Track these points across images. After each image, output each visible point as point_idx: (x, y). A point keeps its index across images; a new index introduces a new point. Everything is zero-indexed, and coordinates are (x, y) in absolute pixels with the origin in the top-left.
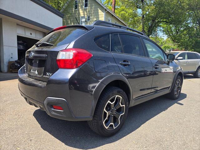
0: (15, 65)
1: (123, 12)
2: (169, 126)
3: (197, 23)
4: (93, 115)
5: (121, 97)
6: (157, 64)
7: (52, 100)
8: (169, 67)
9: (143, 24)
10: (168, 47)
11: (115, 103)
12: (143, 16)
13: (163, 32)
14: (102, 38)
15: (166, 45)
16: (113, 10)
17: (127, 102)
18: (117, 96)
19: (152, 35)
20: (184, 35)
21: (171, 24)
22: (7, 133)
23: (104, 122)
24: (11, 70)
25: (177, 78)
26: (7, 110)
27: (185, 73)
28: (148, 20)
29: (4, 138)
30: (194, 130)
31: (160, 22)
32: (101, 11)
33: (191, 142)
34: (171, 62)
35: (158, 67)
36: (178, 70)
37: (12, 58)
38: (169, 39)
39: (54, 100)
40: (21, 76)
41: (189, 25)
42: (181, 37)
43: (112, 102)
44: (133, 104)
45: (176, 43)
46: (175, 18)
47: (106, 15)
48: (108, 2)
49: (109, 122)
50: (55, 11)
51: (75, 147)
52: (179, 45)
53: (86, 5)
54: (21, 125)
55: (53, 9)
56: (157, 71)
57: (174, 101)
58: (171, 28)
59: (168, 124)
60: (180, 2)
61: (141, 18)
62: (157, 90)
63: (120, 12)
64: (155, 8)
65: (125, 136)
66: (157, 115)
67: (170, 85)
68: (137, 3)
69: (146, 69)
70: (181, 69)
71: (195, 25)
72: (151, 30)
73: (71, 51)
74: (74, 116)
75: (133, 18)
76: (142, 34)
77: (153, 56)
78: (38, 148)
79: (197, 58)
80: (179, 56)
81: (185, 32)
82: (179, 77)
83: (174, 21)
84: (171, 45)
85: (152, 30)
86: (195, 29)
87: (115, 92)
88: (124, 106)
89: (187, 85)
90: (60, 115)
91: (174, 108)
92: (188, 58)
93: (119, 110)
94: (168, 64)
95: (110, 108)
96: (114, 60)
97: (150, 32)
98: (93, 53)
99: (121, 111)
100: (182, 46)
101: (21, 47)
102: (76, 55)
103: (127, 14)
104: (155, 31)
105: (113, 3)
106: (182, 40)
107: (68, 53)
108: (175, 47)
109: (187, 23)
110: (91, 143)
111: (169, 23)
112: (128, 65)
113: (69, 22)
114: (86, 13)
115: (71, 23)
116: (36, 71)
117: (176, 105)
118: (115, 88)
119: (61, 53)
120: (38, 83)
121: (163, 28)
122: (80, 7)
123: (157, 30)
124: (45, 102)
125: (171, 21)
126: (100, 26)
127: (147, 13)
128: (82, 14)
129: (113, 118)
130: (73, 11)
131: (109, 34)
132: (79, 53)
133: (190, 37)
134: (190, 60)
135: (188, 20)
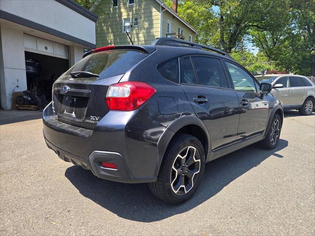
0: (24, 99)
1: (189, 11)
2: (263, 188)
3: (305, 29)
4: (158, 175)
5: (195, 149)
6: (245, 99)
9: (221, 31)
10: (260, 67)
11: (187, 158)
12: (222, 18)
13: (253, 42)
14: (168, 63)
15: (257, 64)
16: (174, 8)
17: (203, 155)
18: (189, 147)
19: (236, 48)
20: (284, 47)
21: (265, 29)
22: (33, 202)
23: (172, 185)
24: (17, 106)
25: (274, 118)
26: (25, 169)
27: (286, 108)
28: (229, 25)
29: (29, 208)
30: (298, 193)
31: (248, 27)
32: (156, 10)
33: (294, 209)
34: (265, 94)
35: (247, 103)
36: (276, 106)
37: (17, 86)
38: (262, 53)
39: (103, 155)
40: (47, 119)
41: (293, 32)
42: (280, 50)
43: (183, 156)
44: (211, 157)
45: (273, 60)
46: (271, 20)
47: (163, 16)
49: (179, 183)
51: (133, 220)
52: (277, 63)
54: (51, 190)
55: (78, 6)
56: (244, 108)
57: (270, 151)
58: (264, 37)
59: (262, 185)
61: (218, 20)
62: (245, 137)
63: (185, 11)
64: (240, 6)
65: (201, 203)
67: (264, 128)
69: (226, 105)
70: (280, 104)
71: (302, 32)
72: (234, 40)
74: (132, 177)
75: (205, 20)
76: (224, 55)
78: (81, 221)
79: (305, 86)
80: (277, 83)
81: (287, 43)
82: (277, 115)
83: (270, 25)
84: (265, 63)
85: (236, 40)
86: (302, 38)
87: (187, 141)
88: (199, 160)
89: (290, 127)
90: (112, 175)
91: (270, 161)
92: (292, 85)
93: (193, 167)
94: (261, 97)
95: (180, 165)
96: (185, 95)
97: (232, 43)
98: (157, 87)
100: (282, 64)
101: (31, 70)
103: (197, 14)
104: (240, 41)
106: (281, 56)
108: (272, 68)
109: (290, 29)
110: (154, 213)
111: (262, 28)
112: (204, 102)
113: (105, 28)
114: (133, 13)
115: (108, 29)
116: (74, 113)
117: (272, 158)
118: (188, 136)
119: (112, 88)
120: (78, 131)
121: (253, 36)
122: (122, 4)
123: (244, 40)
124: (91, 158)
125: (266, 25)
126: (165, 46)
127: (229, 12)
128: (124, 15)
129: (183, 177)
130: (111, 9)
131: (177, 58)
132: (137, 88)
133: (294, 51)
134: (293, 88)
135: (292, 24)
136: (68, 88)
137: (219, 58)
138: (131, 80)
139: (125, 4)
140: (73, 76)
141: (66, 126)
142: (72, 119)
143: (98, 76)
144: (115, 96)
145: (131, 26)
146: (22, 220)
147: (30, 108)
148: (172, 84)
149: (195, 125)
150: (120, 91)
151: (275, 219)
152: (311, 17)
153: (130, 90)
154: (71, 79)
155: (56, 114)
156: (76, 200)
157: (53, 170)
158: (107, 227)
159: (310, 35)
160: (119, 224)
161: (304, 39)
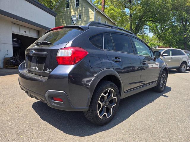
0: (11, 62)
1: (112, 11)
3: (181, 22)
4: (89, 106)
5: (113, 90)
6: (145, 60)
7: (53, 93)
8: (155, 63)
9: (130, 23)
10: (154, 44)
11: (108, 96)
12: (131, 15)
13: (149, 30)
14: (96, 37)
15: (152, 42)
16: (103, 9)
17: (118, 95)
18: (109, 89)
19: (139, 33)
20: (168, 33)
21: (157, 22)
22: (10, 123)
23: (98, 113)
24: (6, 66)
25: (163, 73)
26: (7, 103)
27: (170, 68)
28: (135, 19)
29: (7, 127)
30: (178, 119)
31: (146, 21)
32: (91, 10)
33: (176, 129)
34: (157, 58)
35: (145, 63)
36: (164, 66)
37: (7, 54)
38: (155, 37)
39: (55, 93)
40: (21, 71)
41: (173, 24)
42: (166, 35)
43: (105, 95)
44: (123, 96)
45: (161, 40)
46: (160, 17)
47: (96, 14)
48: (98, 2)
49: (103, 112)
50: (48, 10)
51: (73, 135)
52: (164, 42)
53: (77, 5)
54: (22, 116)
55: (45, 8)
56: (144, 67)
57: (160, 94)
58: (156, 27)
59: (155, 114)
60: (165, 2)
61: (129, 17)
62: (145, 84)
63: (109, 12)
64: (142, 8)
65: (117, 125)
66: (144, 106)
67: (156, 79)
68: (125, 3)
69: (134, 65)
70: (166, 65)
71: (179, 24)
72: (138, 28)
73: (70, 49)
74: (72, 107)
75: (121, 17)
76: (131, 33)
77: (140, 52)
78: (40, 136)
79: (181, 55)
80: (164, 53)
81: (170, 30)
82: (164, 71)
83: (159, 20)
84: (157, 42)
86: (179, 27)
87: (108, 85)
88: (116, 98)
89: (172, 80)
90: (60, 106)
91: (161, 100)
92: (173, 55)
93: (112, 102)
94: (155, 60)
95: (104, 100)
96: (107, 57)
97: (137, 30)
98: (89, 51)
99: (113, 103)
100: (167, 43)
101: (16, 44)
102: (74, 53)
103: (116, 13)
104: (141, 29)
105: (103, 3)
106: (166, 38)
107: (66, 51)
108: (161, 45)
109: (171, 22)
110: (87, 131)
111: (155, 22)
112: (119, 61)
113: (61, 21)
114: (78, 12)
115: (63, 21)
116: (37, 67)
117: (161, 97)
118: (108, 82)
119: (61, 51)
120: (39, 78)
121: (149, 26)
122: (72, 7)
123: (144, 29)
124: (46, 95)
125: (157, 20)
126: (94, 27)
127: (135, 12)
128: (73, 13)
129: (106, 108)
130: (65, 10)
131: (102, 34)
132: (76, 51)
133: (174, 35)
134: (174, 56)
135: (172, 19)
136: (34, 51)
137: (128, 35)
138: (73, 46)
139: (73, 7)
140: (37, 45)
141: (32, 75)
142: (36, 71)
143: (52, 44)
144: (62, 55)
145: (77, 20)
146: (2, 134)
147: (14, 68)
148: (99, 50)
149: (113, 75)
150: (66, 53)
151: (163, 135)
152: (184, 15)
153: (71, 52)
154: (36, 46)
155: (27, 68)
156: (37, 122)
157: (25, 104)
158: (56, 139)
159: (183, 26)
160: (64, 137)
161: (180, 28)
